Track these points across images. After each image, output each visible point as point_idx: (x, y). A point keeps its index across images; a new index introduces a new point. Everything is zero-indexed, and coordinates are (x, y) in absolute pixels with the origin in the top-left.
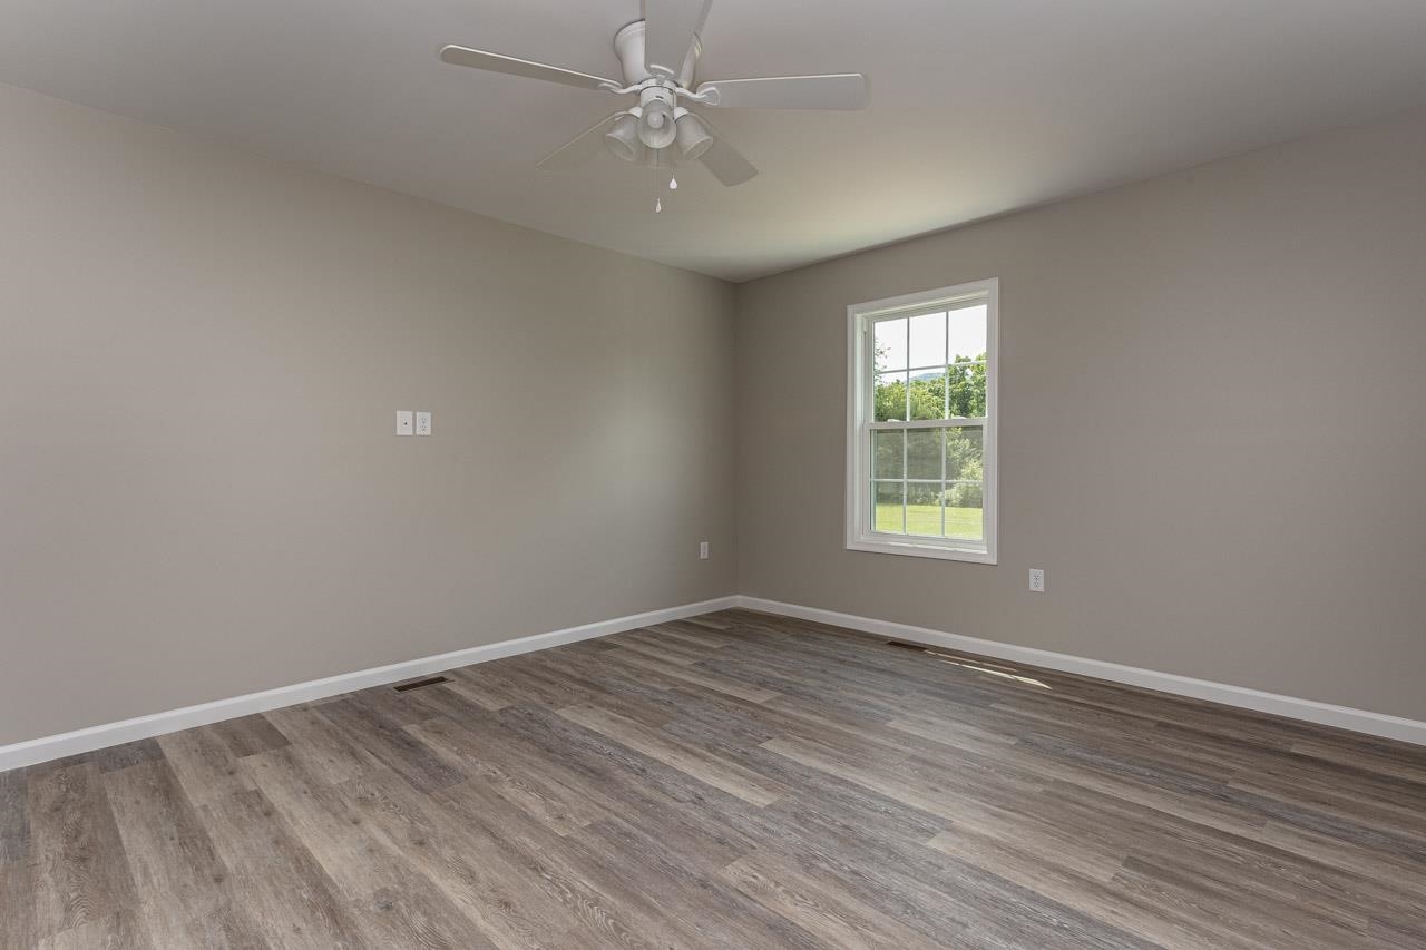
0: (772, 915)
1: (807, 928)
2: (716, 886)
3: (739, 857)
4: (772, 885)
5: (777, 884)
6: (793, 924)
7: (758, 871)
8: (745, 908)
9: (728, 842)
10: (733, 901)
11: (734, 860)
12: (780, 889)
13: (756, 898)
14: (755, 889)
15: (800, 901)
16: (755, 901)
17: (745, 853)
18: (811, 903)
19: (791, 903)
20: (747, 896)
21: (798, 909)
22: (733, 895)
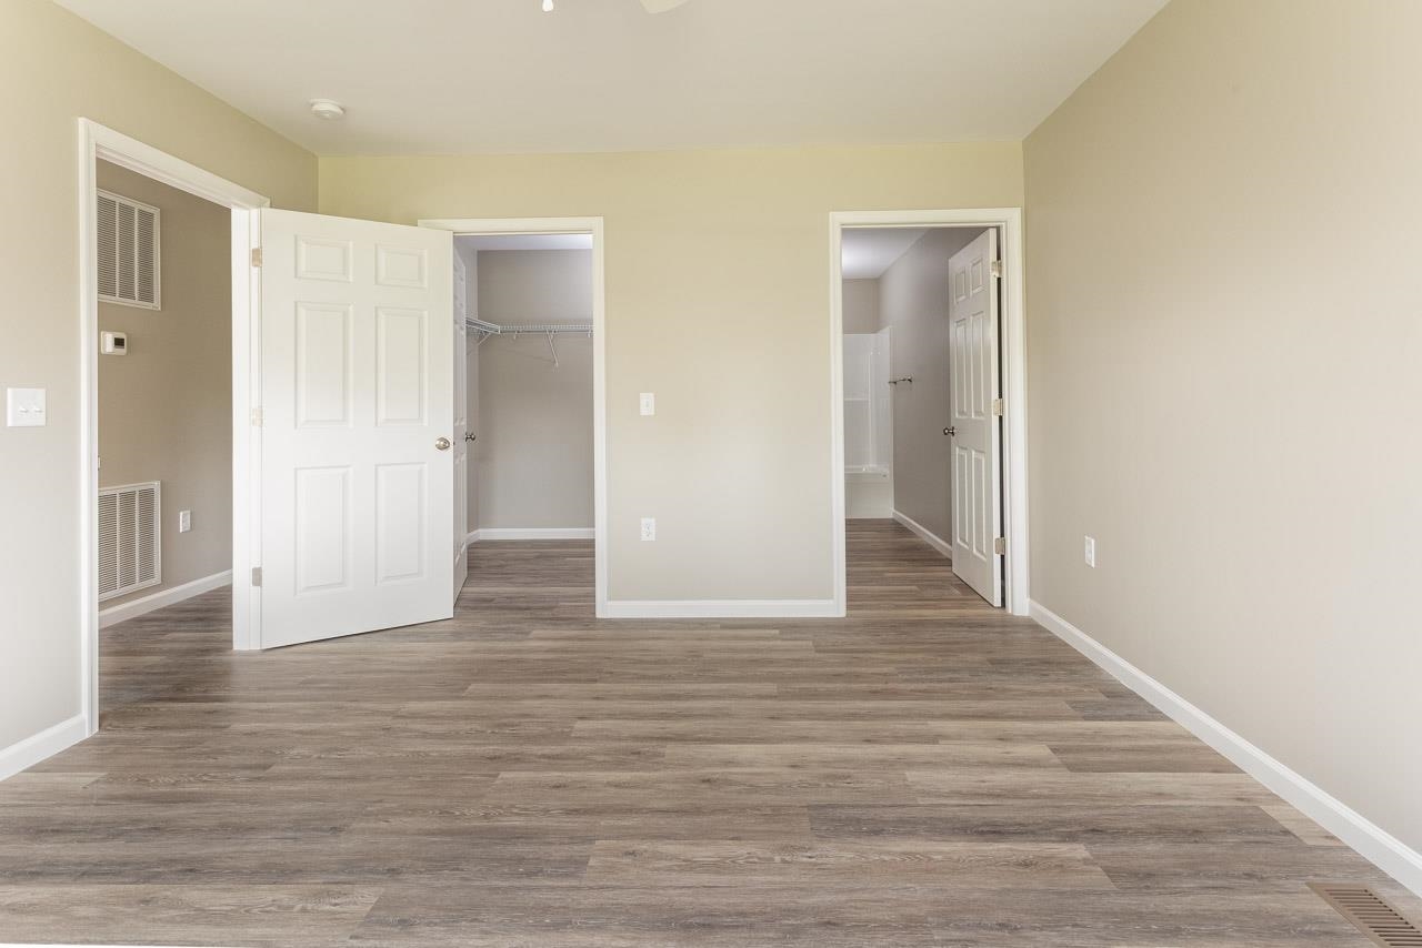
0: (300, 881)
1: (257, 887)
2: (380, 876)
3: (367, 917)
4: (309, 906)
5: (304, 910)
6: (275, 883)
7: (334, 913)
8: (335, 873)
9: (396, 926)
10: (351, 873)
11: (373, 909)
12: (299, 907)
13: (323, 887)
14: (329, 894)
15: (270, 906)
16: (324, 883)
17: (362, 925)
18: (255, 910)
19: (281, 900)
20: (337, 883)
21: (271, 898)
22: (351, 878)
